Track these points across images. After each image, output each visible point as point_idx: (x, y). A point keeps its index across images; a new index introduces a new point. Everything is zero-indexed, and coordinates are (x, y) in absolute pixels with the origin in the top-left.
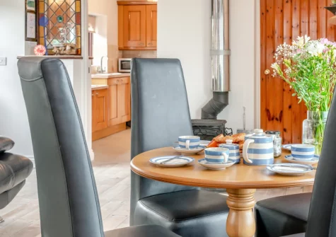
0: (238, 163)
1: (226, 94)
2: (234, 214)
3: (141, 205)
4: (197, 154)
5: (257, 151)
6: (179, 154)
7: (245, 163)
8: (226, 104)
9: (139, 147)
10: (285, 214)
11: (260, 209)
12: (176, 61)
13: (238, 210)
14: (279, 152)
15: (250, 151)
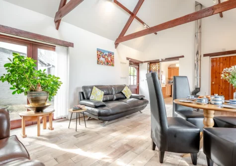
0: (208, 104)
1: (199, 88)
2: (206, 119)
3: (176, 113)
4: (193, 100)
5: (215, 100)
6: (188, 100)
7: (211, 104)
8: (199, 91)
9: (175, 98)
10: (225, 122)
11: (215, 119)
12: (186, 77)
13: (208, 117)
14: (223, 102)
15: (213, 100)
